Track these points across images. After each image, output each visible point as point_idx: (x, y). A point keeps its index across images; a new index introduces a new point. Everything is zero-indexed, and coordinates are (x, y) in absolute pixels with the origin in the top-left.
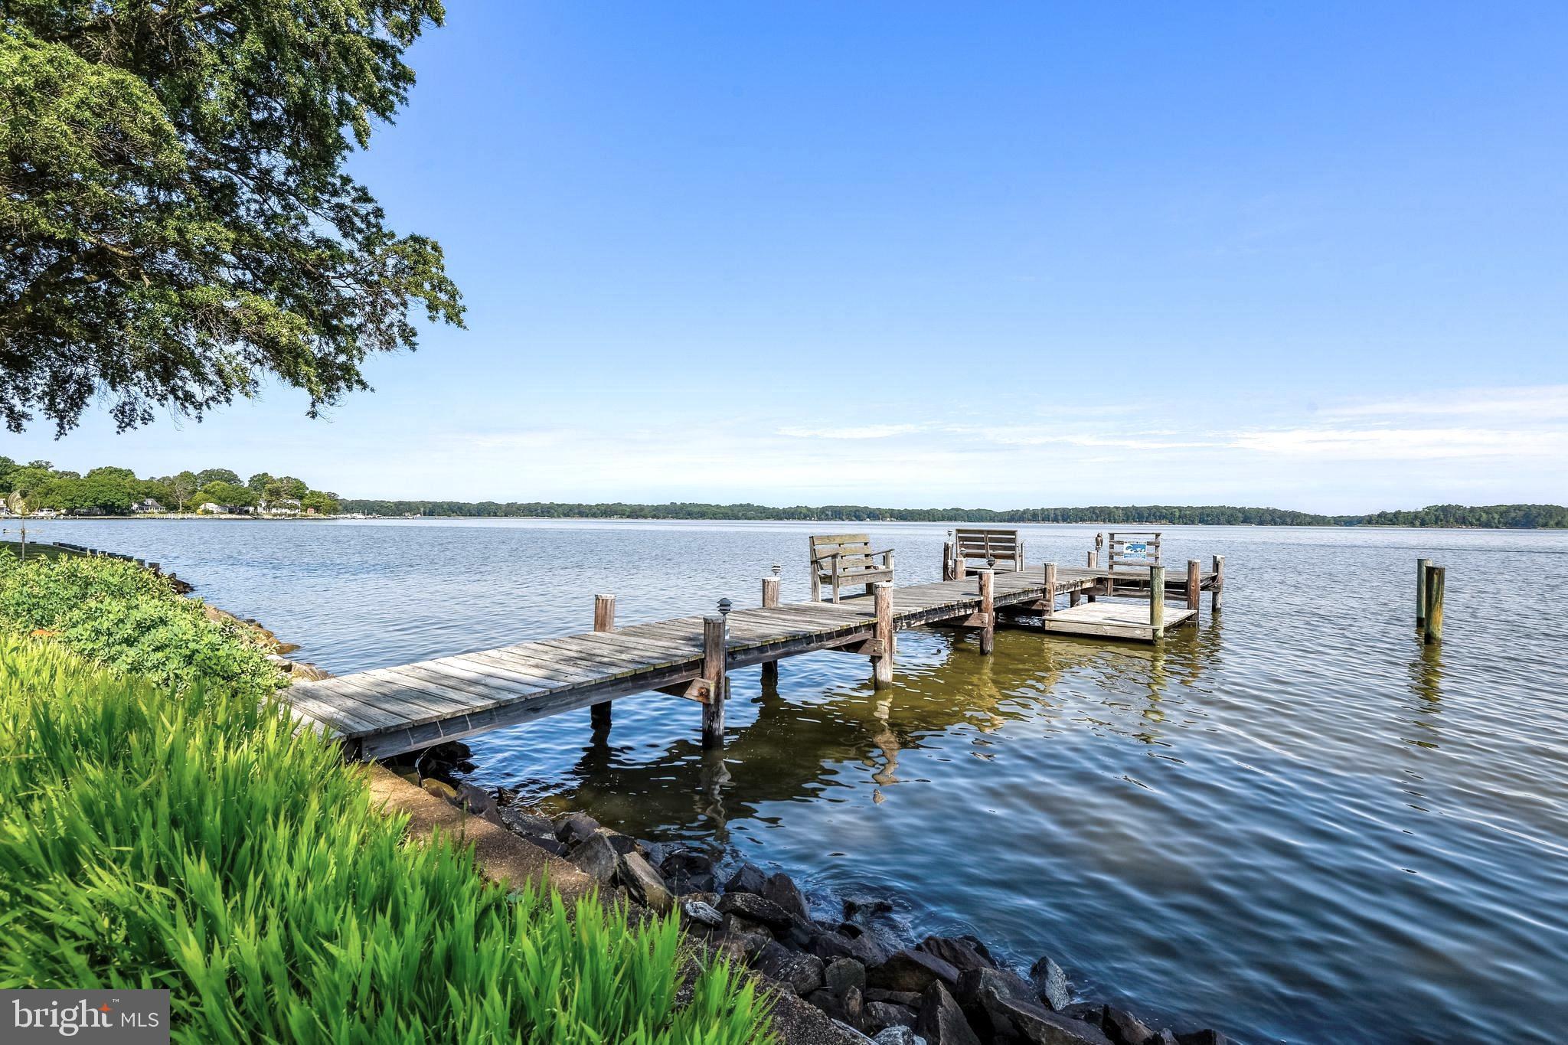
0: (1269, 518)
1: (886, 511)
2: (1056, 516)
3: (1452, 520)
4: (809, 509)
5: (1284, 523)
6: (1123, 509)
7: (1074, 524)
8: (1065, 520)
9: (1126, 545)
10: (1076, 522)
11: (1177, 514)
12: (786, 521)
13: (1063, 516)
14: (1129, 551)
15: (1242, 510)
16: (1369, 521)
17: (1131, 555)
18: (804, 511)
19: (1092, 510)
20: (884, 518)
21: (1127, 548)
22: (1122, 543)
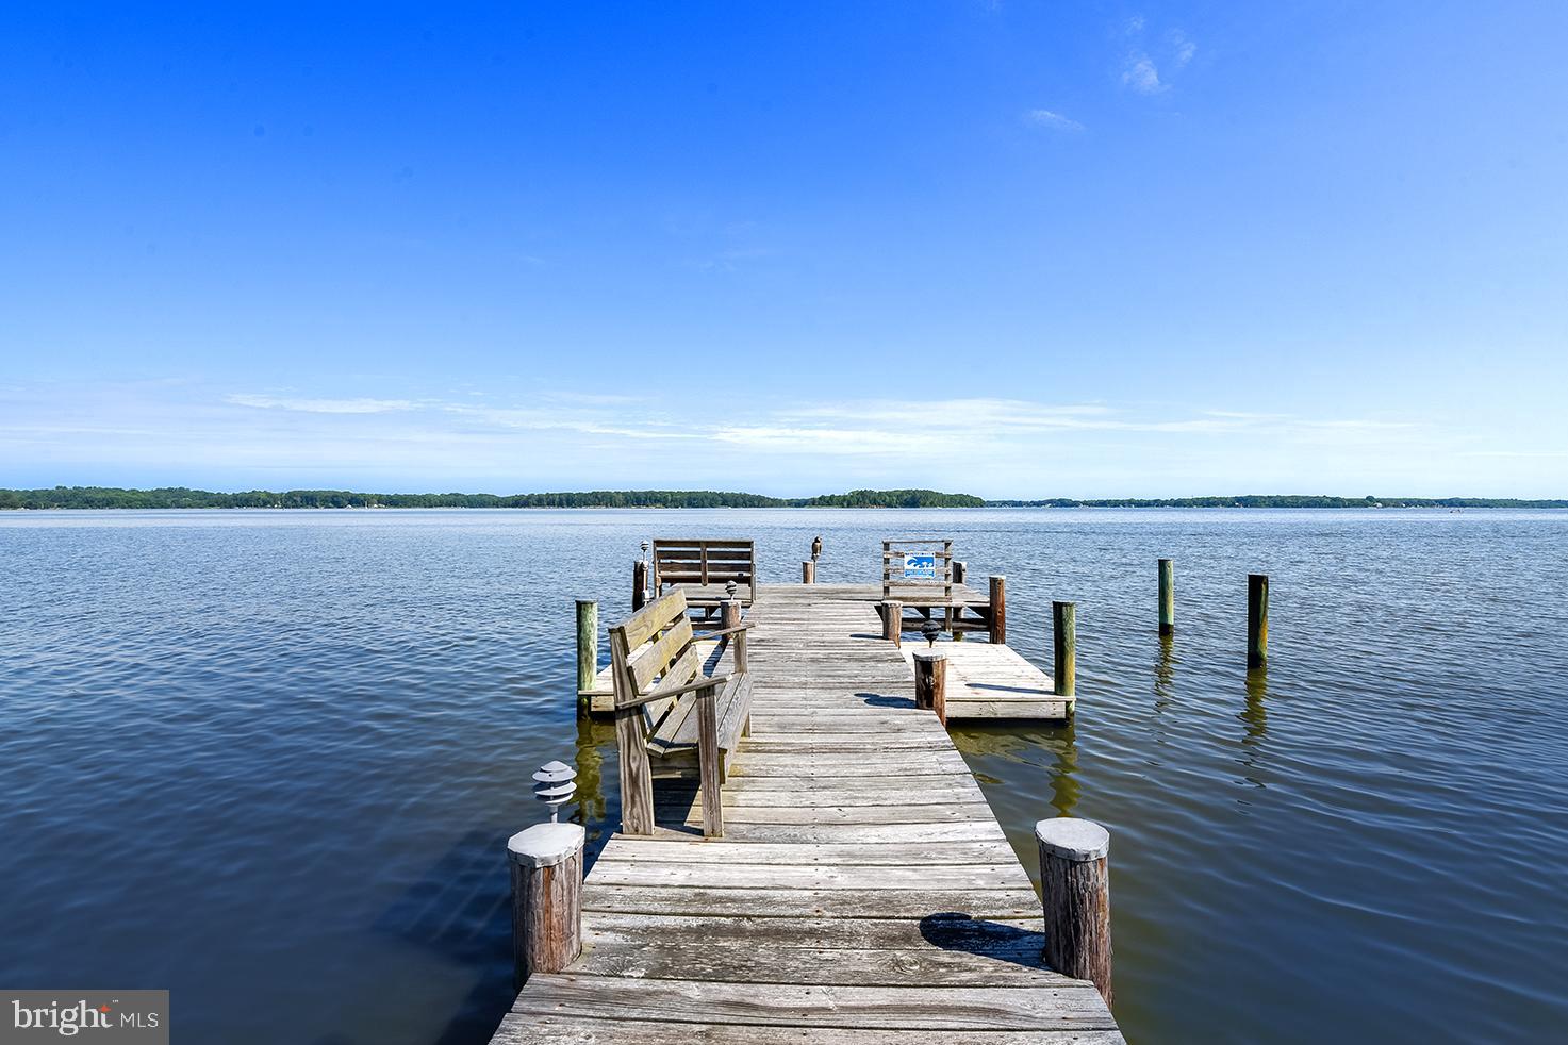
0: (742, 501)
1: (373, 497)
2: (561, 500)
3: (867, 501)
4: (269, 495)
5: (753, 506)
6: (623, 493)
7: (579, 509)
8: (569, 505)
9: (907, 558)
10: (581, 506)
11: (670, 498)
12: (237, 510)
13: (568, 500)
14: (911, 567)
15: (721, 495)
16: (813, 503)
17: (914, 572)
18: (263, 496)
19: (595, 494)
20: (370, 504)
21: (909, 563)
22: (900, 555)
